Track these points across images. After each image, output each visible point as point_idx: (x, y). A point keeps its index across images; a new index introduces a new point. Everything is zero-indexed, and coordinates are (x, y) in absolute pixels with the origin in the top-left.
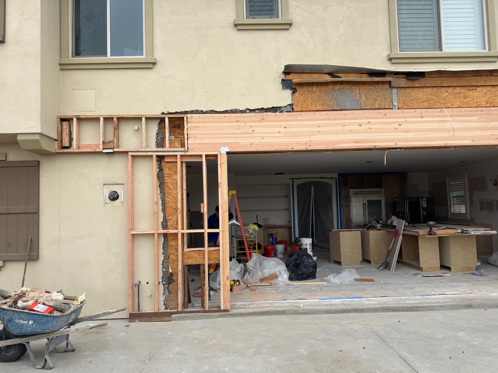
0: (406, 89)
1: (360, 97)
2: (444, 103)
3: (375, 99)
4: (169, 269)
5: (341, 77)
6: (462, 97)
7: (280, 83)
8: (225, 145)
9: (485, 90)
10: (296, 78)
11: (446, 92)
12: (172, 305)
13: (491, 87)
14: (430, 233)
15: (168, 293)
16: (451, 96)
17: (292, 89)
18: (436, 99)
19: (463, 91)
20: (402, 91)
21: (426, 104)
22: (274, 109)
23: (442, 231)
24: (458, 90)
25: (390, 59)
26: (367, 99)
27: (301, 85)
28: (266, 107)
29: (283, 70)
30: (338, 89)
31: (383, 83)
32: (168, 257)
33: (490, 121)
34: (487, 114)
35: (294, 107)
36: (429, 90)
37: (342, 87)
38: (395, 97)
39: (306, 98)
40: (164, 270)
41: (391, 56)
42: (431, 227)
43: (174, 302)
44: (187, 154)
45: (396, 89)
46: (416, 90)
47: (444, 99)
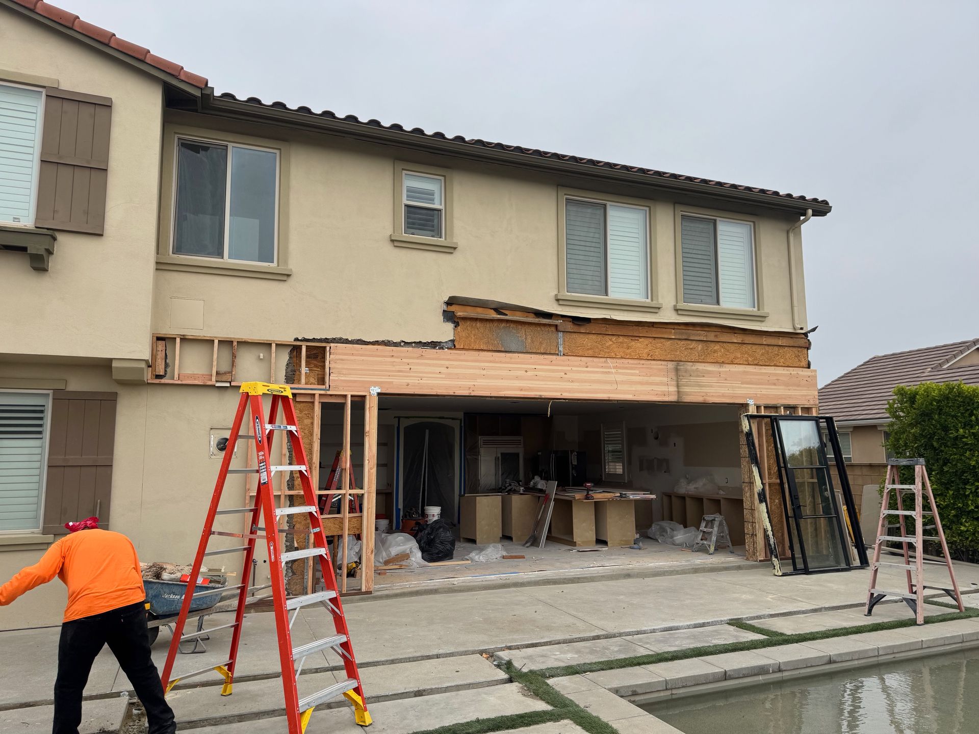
0: (572, 334)
1: (526, 338)
2: (608, 353)
3: (540, 343)
4: (294, 543)
5: (507, 315)
6: (625, 347)
7: (441, 314)
8: (375, 384)
9: (646, 341)
10: (460, 312)
11: (611, 340)
12: (295, 590)
13: (652, 339)
14: (587, 498)
15: (291, 574)
16: (614, 346)
17: (454, 322)
18: (600, 347)
19: (626, 340)
20: (568, 335)
21: (591, 352)
22: (434, 345)
23: (600, 495)
24: (621, 339)
25: (558, 300)
26: (533, 342)
27: (465, 319)
28: (424, 341)
29: (446, 299)
30: (504, 327)
31: (550, 325)
32: (294, 527)
33: (651, 376)
34: (648, 368)
35: (456, 344)
36: (594, 337)
37: (508, 325)
38: (561, 341)
39: (469, 334)
40: (288, 544)
41: (559, 297)
42: (588, 490)
43: (298, 586)
44: (329, 393)
45: (562, 333)
46: (582, 336)
47: (608, 348)
